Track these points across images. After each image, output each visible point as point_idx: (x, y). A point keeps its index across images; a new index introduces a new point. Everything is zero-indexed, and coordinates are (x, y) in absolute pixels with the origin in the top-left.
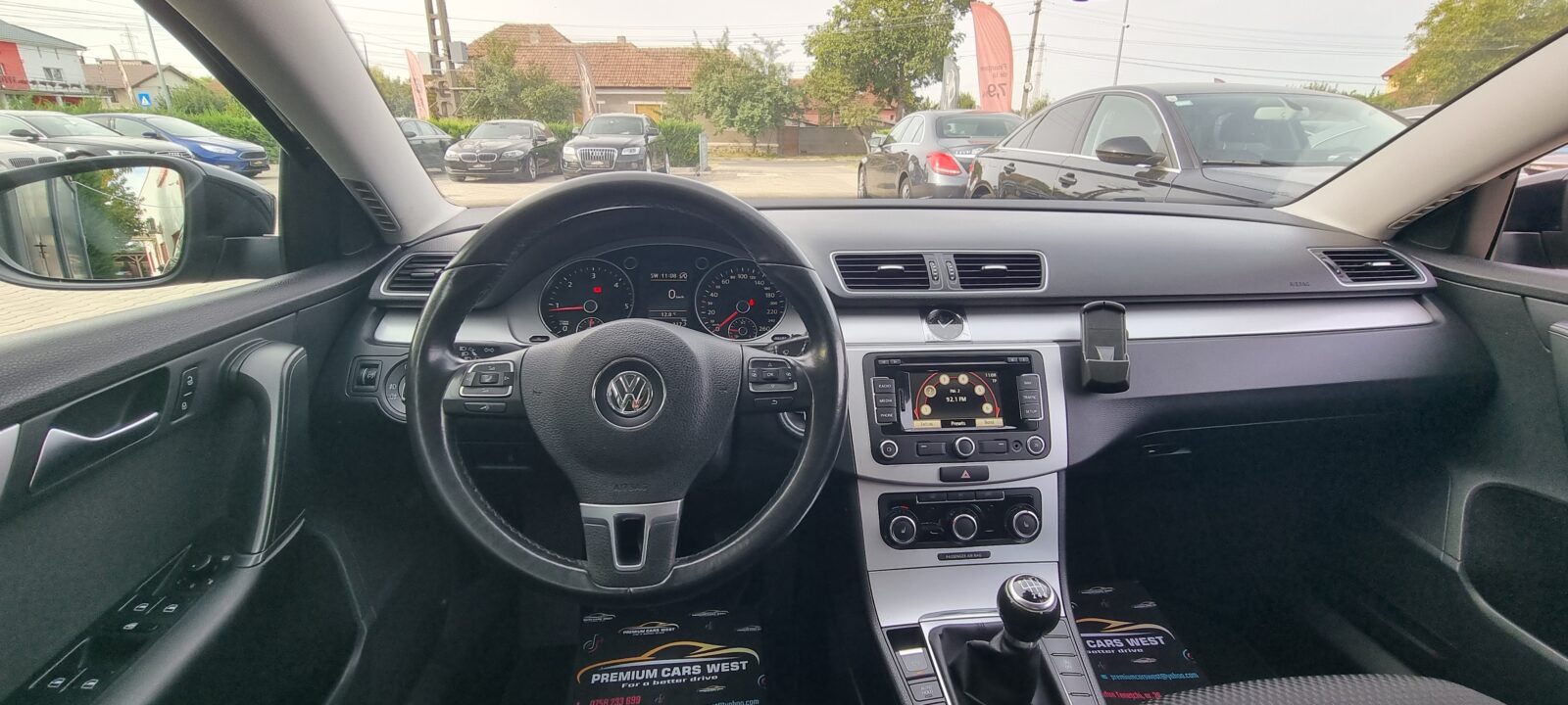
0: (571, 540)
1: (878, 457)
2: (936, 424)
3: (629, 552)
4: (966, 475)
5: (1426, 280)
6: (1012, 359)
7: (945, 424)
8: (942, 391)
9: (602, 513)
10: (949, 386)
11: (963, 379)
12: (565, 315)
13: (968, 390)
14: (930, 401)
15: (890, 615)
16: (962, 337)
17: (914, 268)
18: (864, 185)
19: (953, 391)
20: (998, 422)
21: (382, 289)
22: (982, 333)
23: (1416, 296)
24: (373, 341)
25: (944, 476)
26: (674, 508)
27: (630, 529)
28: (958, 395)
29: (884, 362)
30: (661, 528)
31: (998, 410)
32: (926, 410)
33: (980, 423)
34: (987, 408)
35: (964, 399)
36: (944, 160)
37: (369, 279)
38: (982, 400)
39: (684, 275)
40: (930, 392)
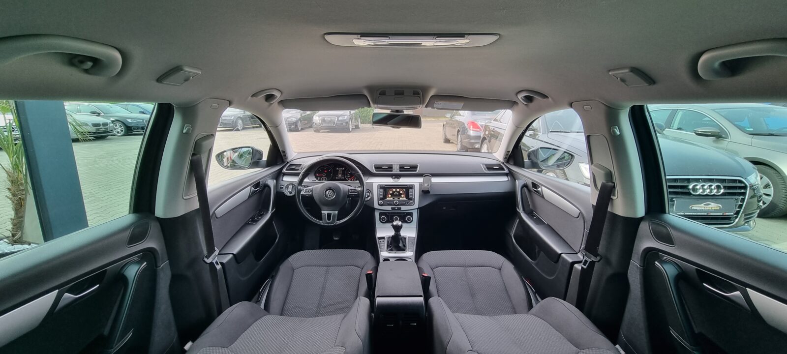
0: (320, 217)
1: (379, 204)
2: (392, 199)
3: (329, 219)
4: (396, 208)
5: (506, 171)
6: (408, 186)
8: (394, 192)
9: (325, 212)
11: (398, 190)
12: (319, 176)
13: (399, 192)
14: (391, 194)
15: (379, 234)
16: (399, 181)
17: (390, 168)
18: (445, 134)
19: (396, 192)
20: (405, 199)
21: (284, 171)
22: (403, 181)
23: (507, 175)
24: (282, 180)
25: (392, 208)
26: (337, 212)
27: (329, 215)
29: (382, 186)
30: (334, 216)
31: (405, 196)
32: (390, 196)
33: (401, 199)
34: (403, 196)
35: (398, 194)
36: (474, 125)
37: (282, 169)
38: (402, 194)
39: (344, 169)
40: (391, 192)
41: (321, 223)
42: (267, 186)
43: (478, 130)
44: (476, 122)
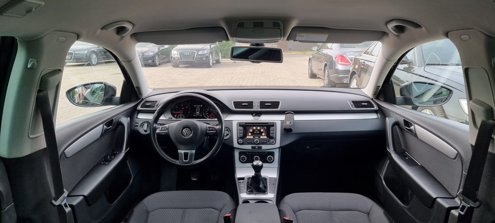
0: (176, 156)
1: (238, 143)
2: (252, 137)
3: (186, 159)
4: (257, 147)
5: (376, 108)
6: (269, 124)
7: (253, 137)
8: (254, 130)
9: (181, 152)
10: (255, 129)
11: (259, 128)
12: (176, 114)
13: (259, 130)
14: (251, 132)
15: (239, 175)
16: (260, 119)
17: (250, 104)
19: (256, 130)
20: (265, 137)
21: (139, 108)
22: (264, 118)
24: (137, 118)
25: (252, 147)
26: (194, 151)
27: (186, 155)
28: (257, 131)
29: (241, 124)
30: (191, 155)
31: (266, 135)
32: (250, 134)
33: (261, 137)
34: (263, 134)
35: (258, 132)
37: (136, 106)
38: (262, 132)
39: (202, 106)
40: (251, 130)
41: (178, 162)
42: (120, 124)
43: (347, 64)
44: (345, 56)
